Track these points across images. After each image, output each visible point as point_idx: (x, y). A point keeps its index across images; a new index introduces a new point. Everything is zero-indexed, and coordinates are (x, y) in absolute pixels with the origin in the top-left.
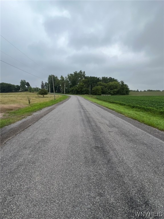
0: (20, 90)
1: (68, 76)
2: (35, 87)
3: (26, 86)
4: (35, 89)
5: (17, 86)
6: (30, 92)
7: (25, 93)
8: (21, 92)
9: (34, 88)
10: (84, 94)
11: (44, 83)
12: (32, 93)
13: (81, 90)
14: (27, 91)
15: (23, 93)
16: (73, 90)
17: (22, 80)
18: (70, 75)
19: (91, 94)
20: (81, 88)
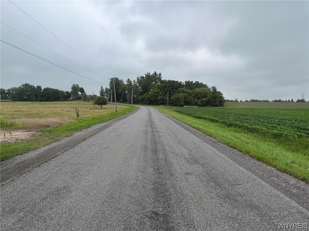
0: (71, 98)
1: (138, 79)
2: (92, 95)
3: (79, 92)
4: (92, 97)
5: (67, 92)
6: (85, 100)
7: (77, 102)
8: (72, 100)
9: (90, 95)
10: (159, 104)
11: (104, 88)
12: (86, 103)
13: (155, 99)
14: (80, 100)
15: (74, 102)
16: (144, 98)
17: (74, 85)
18: (140, 78)
19: (169, 104)
20: (155, 96)
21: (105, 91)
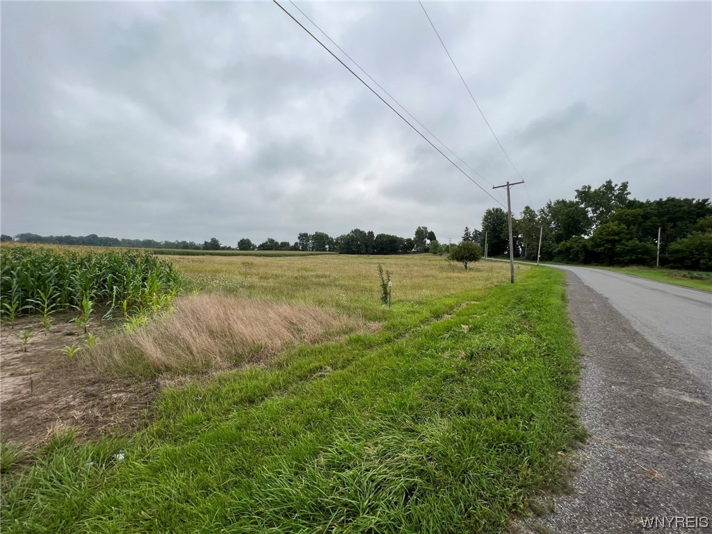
0: (413, 250)
1: (549, 206)
2: (448, 244)
3: (426, 239)
4: (448, 247)
5: (409, 240)
6: (435, 253)
7: (422, 255)
8: (414, 253)
9: (445, 245)
11: (471, 231)
12: (437, 257)
14: (428, 252)
15: (416, 256)
16: (569, 249)
17: (420, 227)
21: (472, 236)
